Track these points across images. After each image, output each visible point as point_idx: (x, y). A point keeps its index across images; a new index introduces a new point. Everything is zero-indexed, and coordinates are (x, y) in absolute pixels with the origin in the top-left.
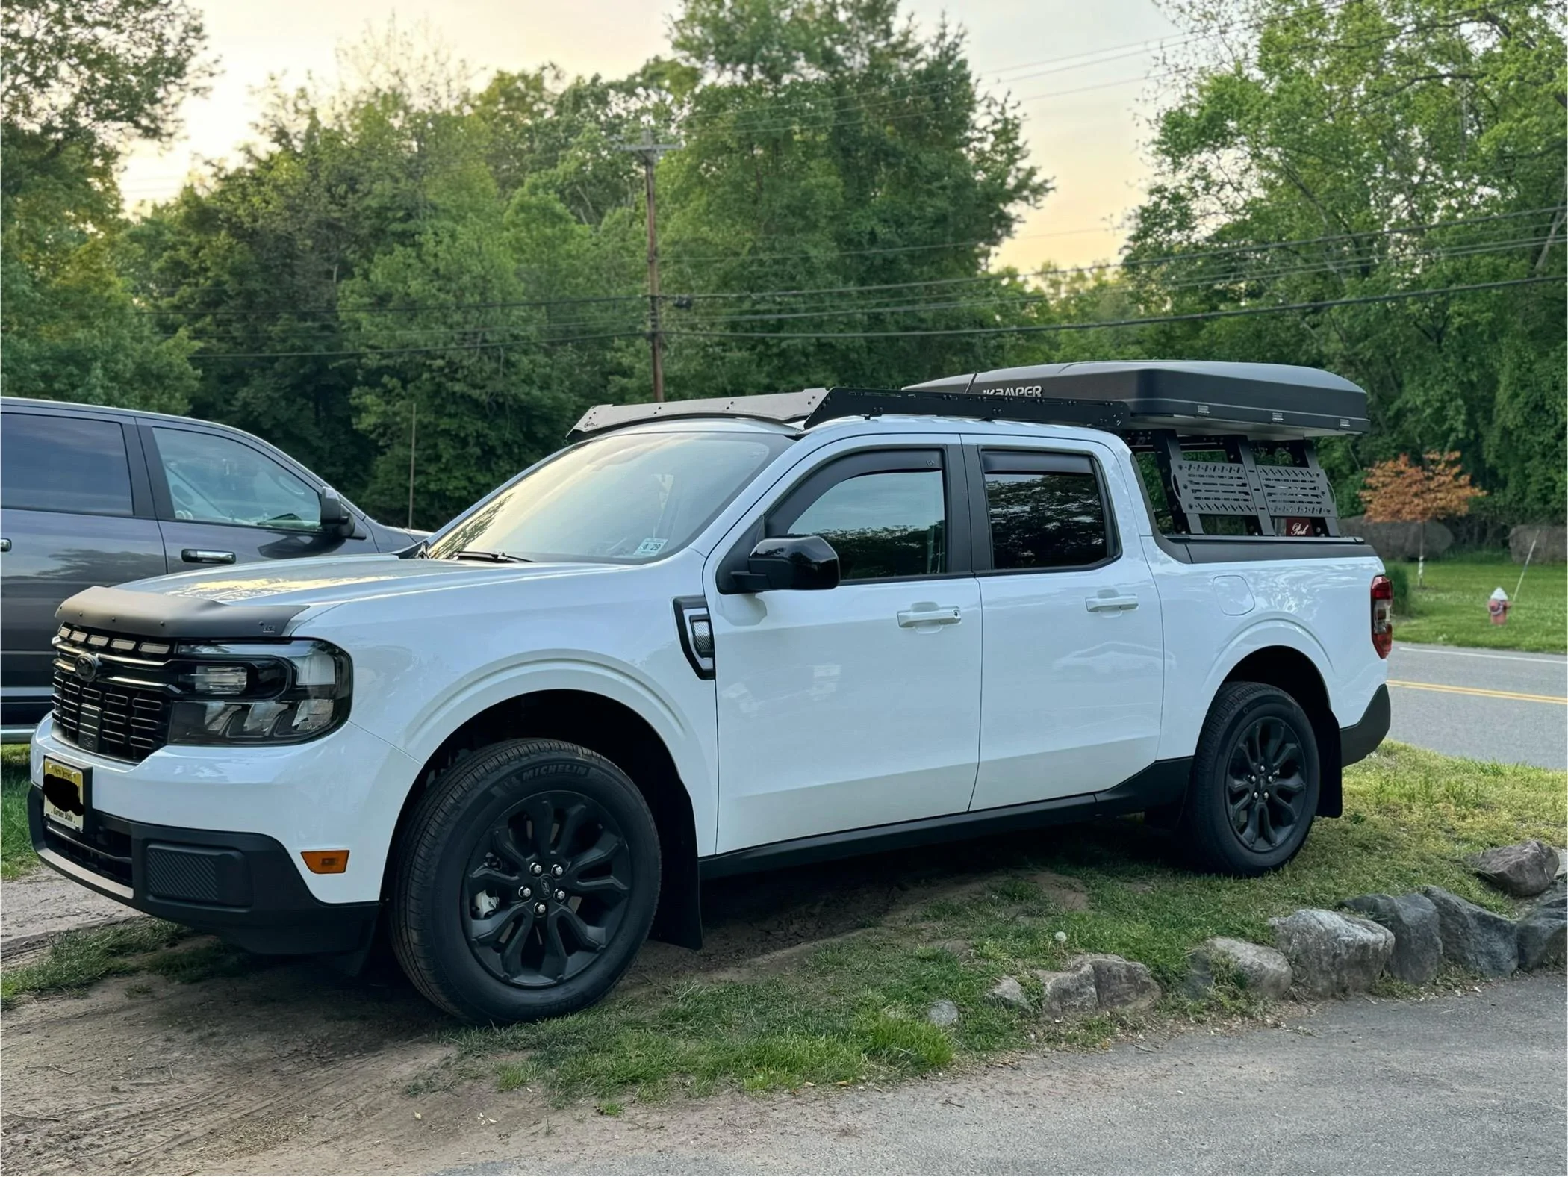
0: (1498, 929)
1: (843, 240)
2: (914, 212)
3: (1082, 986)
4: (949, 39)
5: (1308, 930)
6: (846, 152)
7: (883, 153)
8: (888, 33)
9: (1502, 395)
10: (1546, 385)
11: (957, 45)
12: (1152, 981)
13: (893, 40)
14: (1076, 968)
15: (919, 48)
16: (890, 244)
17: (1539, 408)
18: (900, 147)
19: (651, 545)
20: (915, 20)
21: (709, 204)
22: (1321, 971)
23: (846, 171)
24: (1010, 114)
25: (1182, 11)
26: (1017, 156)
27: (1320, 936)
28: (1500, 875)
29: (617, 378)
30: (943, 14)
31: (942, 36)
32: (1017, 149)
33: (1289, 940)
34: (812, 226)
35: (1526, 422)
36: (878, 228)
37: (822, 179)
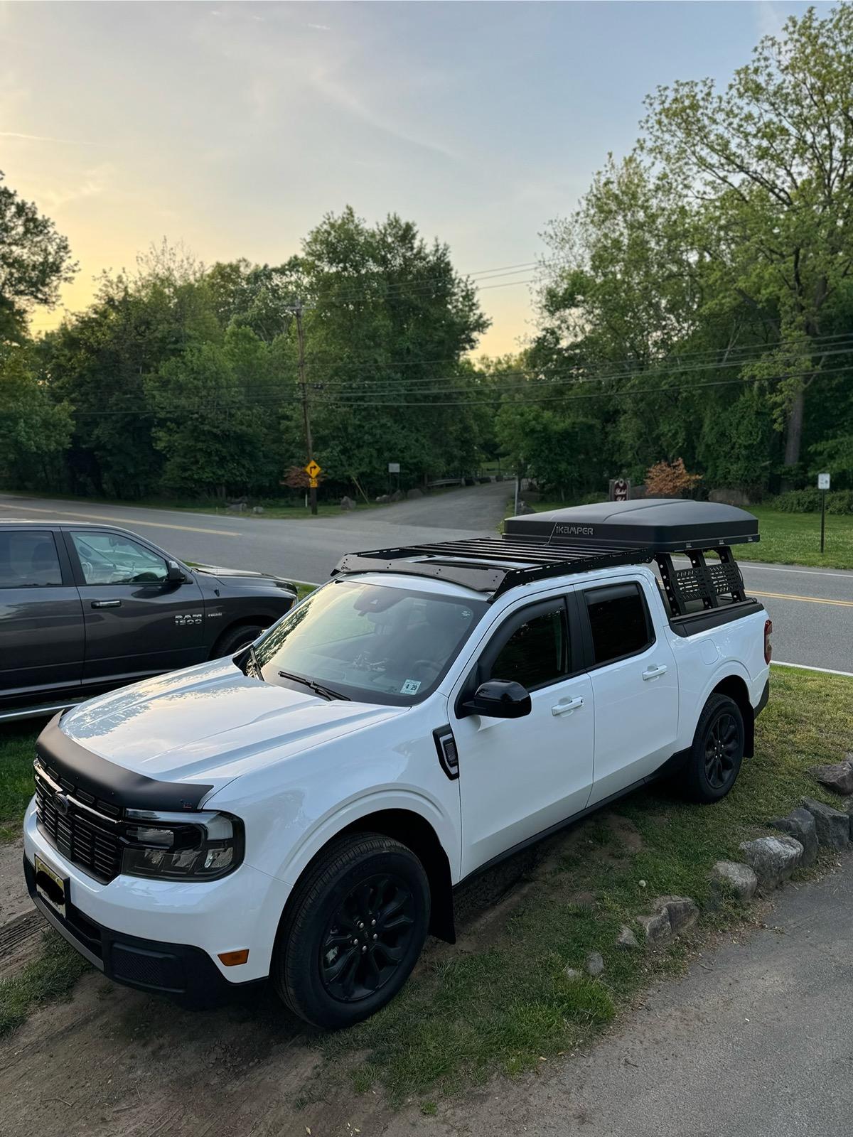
0: (841, 822)
1: (396, 354)
2: (428, 338)
3: (664, 923)
4: (440, 251)
5: (764, 853)
6: (393, 307)
7: (411, 308)
8: (412, 248)
9: (706, 429)
10: (727, 424)
11: (445, 254)
12: (695, 908)
13: (415, 251)
14: (659, 912)
15: (427, 256)
16: (417, 355)
17: (723, 434)
18: (420, 305)
19: (411, 686)
20: (424, 242)
21: (327, 334)
22: (772, 876)
23: (394, 317)
24: (469, 287)
25: (552, 238)
26: (474, 308)
27: (771, 857)
28: (833, 783)
29: (284, 421)
30: (436, 240)
31: (437, 251)
32: (474, 304)
33: (753, 859)
34: (378, 345)
35: (717, 441)
36: (411, 347)
37: (382, 322)
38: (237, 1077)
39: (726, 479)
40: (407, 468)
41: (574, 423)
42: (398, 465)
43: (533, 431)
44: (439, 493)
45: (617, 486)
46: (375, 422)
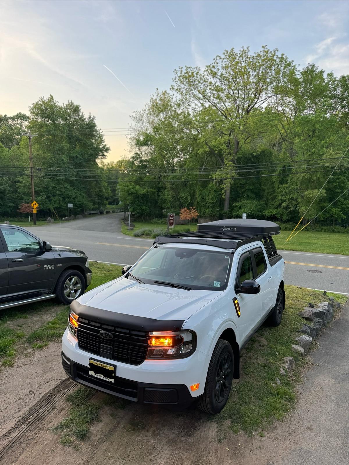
1: (72, 158)
2: (85, 153)
3: (290, 366)
4: (91, 119)
5: (304, 340)
6: (70, 138)
7: (79, 140)
8: (79, 115)
9: (197, 196)
10: (204, 195)
11: (93, 120)
13: (80, 117)
15: (85, 119)
16: (80, 159)
17: (203, 198)
18: (82, 139)
19: (217, 284)
20: (83, 114)
21: (40, 147)
23: (70, 143)
24: (101, 134)
25: (135, 118)
26: (102, 142)
27: (306, 342)
28: (306, 317)
29: (19, 184)
30: (90, 114)
31: (90, 118)
32: (102, 141)
33: (301, 343)
34: (63, 153)
35: (201, 201)
36: (78, 155)
37: (65, 144)
38: (190, 436)
39: (204, 215)
40: (76, 206)
41: (148, 191)
42: (72, 204)
43: (132, 193)
44: (90, 217)
45: (170, 216)
46: (62, 186)
